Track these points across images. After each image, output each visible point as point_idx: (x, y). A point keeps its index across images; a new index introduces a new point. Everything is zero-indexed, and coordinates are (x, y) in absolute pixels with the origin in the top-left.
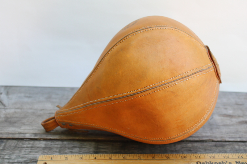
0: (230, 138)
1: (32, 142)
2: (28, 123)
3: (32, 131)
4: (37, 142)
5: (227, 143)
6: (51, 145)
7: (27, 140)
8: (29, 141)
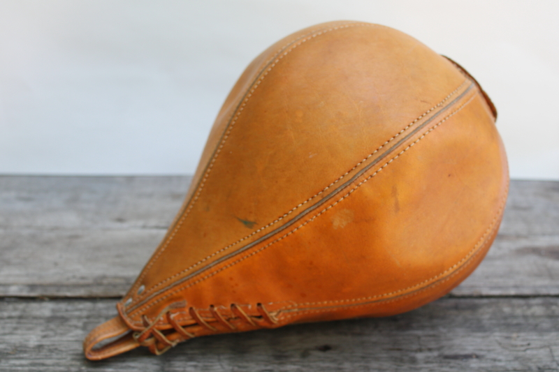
0: (492, 288)
1: (22, 306)
2: (18, 261)
3: (24, 280)
4: (34, 305)
6: (67, 310)
7: (13, 300)
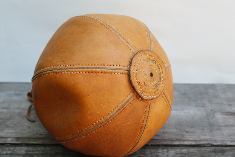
0: (232, 141)
1: (12, 148)
2: (12, 125)
3: (14, 135)
4: (18, 148)
5: (229, 148)
6: (33, 151)
7: (9, 145)
8: (10, 146)
